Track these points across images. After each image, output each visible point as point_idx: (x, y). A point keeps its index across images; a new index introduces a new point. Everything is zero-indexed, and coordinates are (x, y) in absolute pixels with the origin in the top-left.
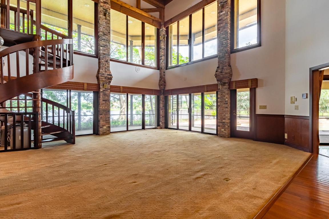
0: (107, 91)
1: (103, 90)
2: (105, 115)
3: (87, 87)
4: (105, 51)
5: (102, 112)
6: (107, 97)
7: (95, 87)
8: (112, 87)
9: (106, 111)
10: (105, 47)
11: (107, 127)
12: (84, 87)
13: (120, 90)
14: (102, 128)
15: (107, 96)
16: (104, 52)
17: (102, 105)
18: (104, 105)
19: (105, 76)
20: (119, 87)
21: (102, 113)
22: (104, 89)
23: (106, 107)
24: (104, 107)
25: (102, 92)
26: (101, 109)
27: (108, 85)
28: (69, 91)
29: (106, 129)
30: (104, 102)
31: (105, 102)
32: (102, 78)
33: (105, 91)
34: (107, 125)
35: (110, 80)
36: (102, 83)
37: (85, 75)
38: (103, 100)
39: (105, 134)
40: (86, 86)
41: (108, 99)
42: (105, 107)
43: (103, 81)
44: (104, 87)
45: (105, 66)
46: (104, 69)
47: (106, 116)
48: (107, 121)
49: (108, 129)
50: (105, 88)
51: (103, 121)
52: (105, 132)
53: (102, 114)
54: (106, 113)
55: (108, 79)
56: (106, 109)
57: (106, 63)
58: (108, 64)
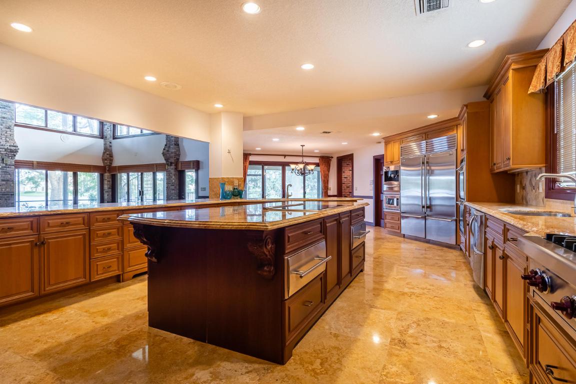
0: (8, 167)
1: (2, 167)
2: (6, 199)
4: (5, 114)
6: (9, 176)
8: (18, 162)
9: (8, 195)
10: (5, 108)
13: (33, 166)
15: (10, 174)
16: (4, 116)
18: (5, 187)
19: (6, 147)
20: (31, 162)
21: (1, 197)
22: (4, 165)
23: (7, 190)
24: (3, 190)
27: (12, 160)
30: (4, 183)
31: (6, 183)
32: (1, 150)
35: (15, 154)
41: (10, 179)
42: (5, 190)
43: (2, 154)
45: (6, 134)
50: (6, 164)
54: (7, 197)
55: (11, 151)
56: (7, 192)
57: (8, 130)
58: (12, 131)
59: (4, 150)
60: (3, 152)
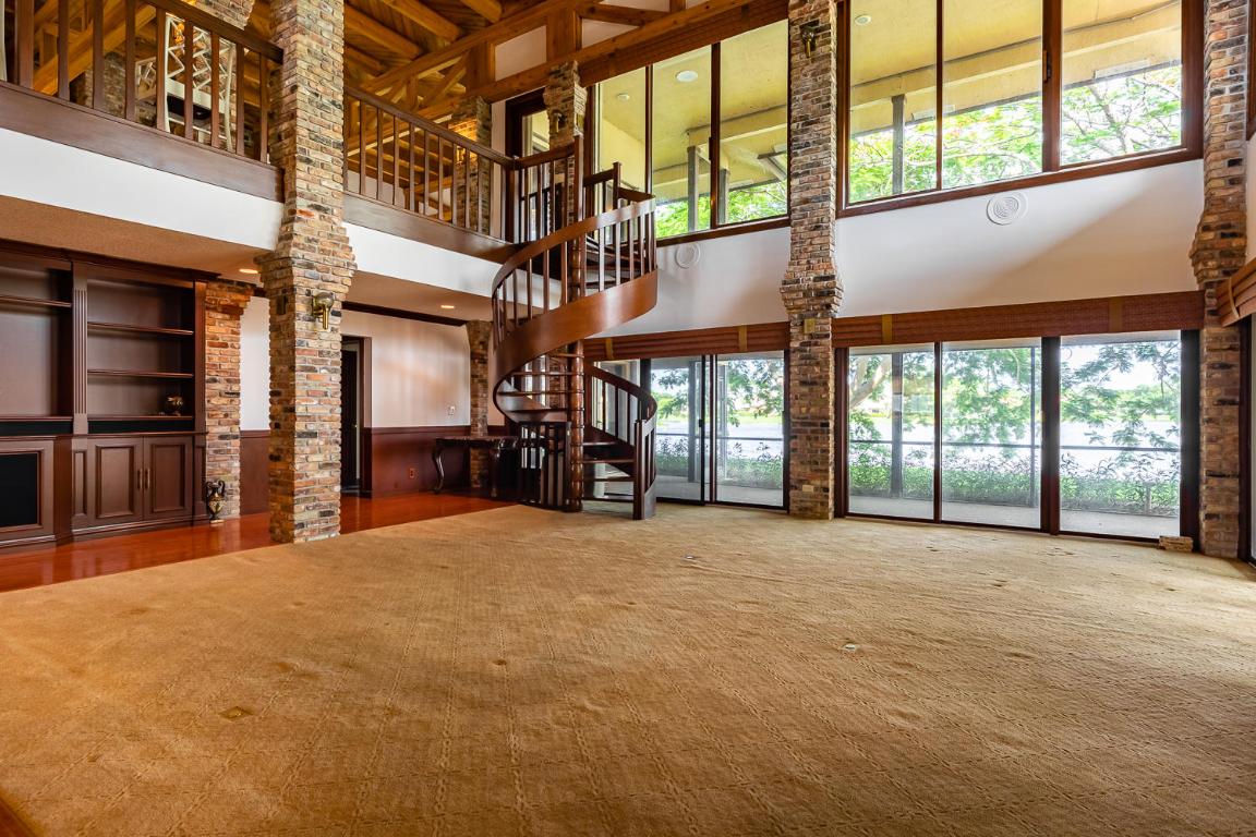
0: (816, 344)
1: (802, 344)
2: (809, 438)
3: (748, 338)
4: (808, 189)
5: (799, 427)
6: (817, 369)
7: (777, 337)
8: (842, 326)
9: (814, 424)
10: (808, 172)
11: (816, 489)
12: (737, 340)
13: (880, 331)
14: (796, 488)
15: (818, 364)
16: (806, 195)
17: (797, 401)
18: (807, 402)
19: (805, 286)
20: (876, 321)
21: (799, 431)
22: (806, 339)
23: (812, 410)
24: (804, 410)
25: (796, 350)
26: (794, 417)
27: (823, 321)
28: (708, 357)
29: (814, 496)
30: (805, 389)
31: (811, 390)
32: (794, 296)
33: (809, 344)
34: (818, 483)
35: (828, 300)
36: (796, 316)
37: (752, 298)
38: (803, 383)
39: (809, 513)
40: (743, 336)
41: (820, 377)
42: (808, 410)
43: (799, 307)
44: (802, 332)
45: (810, 249)
46: (804, 262)
47: (814, 444)
48: (816, 463)
49: (820, 499)
50: (811, 336)
51: (802, 463)
52: (811, 509)
53: (795, 437)
54: (813, 432)
55: (821, 294)
56: (813, 417)
57: (815, 233)
58: (825, 233)
59: (801, 294)
60: (799, 303)
